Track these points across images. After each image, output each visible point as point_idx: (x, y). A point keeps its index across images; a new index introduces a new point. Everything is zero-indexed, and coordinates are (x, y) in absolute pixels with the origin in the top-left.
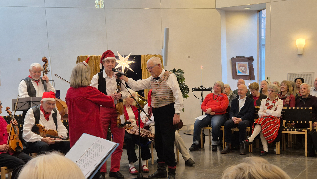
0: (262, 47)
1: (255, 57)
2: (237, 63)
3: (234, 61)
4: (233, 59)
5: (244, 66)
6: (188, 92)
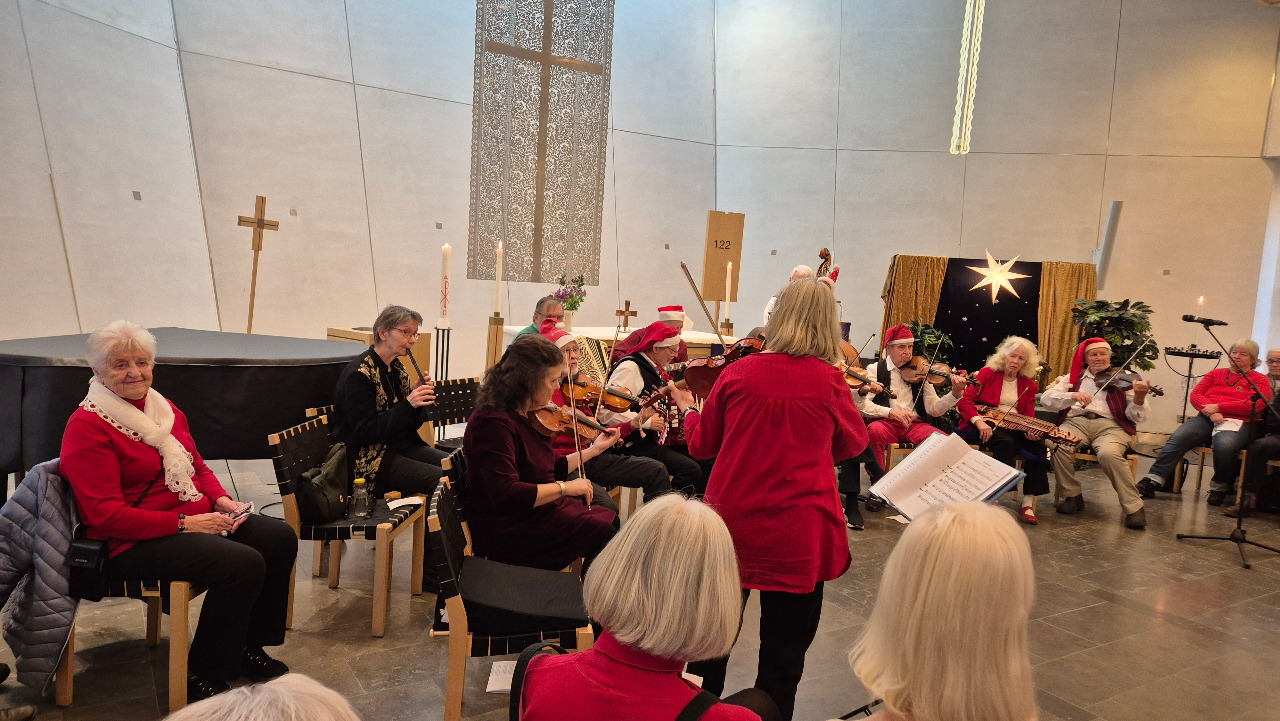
6: (1155, 357)
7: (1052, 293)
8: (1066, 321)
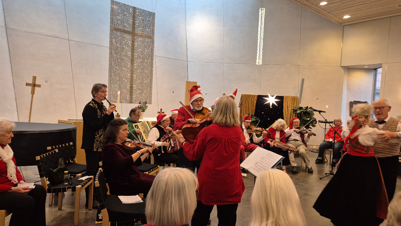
0: (376, 95)
4: (351, 102)
6: (316, 123)
7: (287, 105)
8: (291, 113)
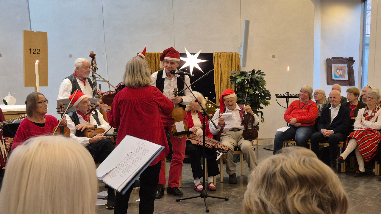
0: (366, 47)
1: (357, 59)
2: (333, 65)
3: (330, 63)
4: (328, 60)
5: (342, 69)
6: (269, 98)
7: (219, 69)
8: (228, 84)
